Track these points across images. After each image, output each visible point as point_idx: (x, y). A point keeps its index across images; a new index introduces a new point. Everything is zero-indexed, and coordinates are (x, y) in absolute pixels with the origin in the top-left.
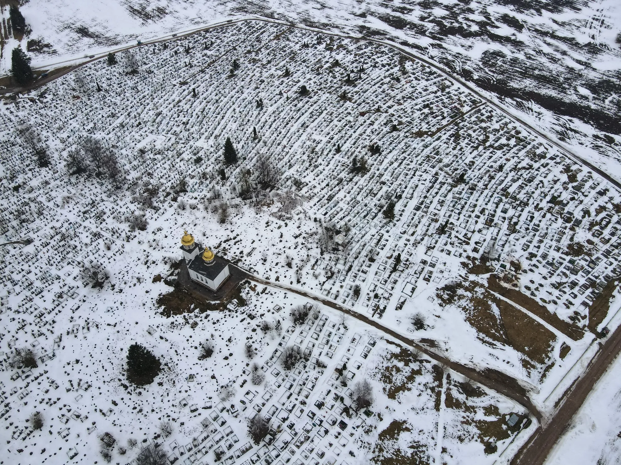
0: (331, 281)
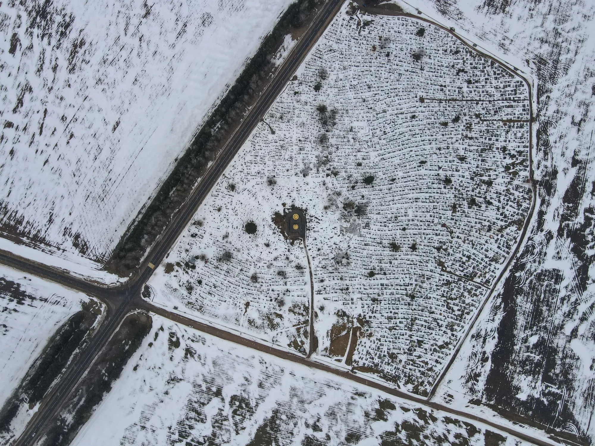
0: (322, 269)
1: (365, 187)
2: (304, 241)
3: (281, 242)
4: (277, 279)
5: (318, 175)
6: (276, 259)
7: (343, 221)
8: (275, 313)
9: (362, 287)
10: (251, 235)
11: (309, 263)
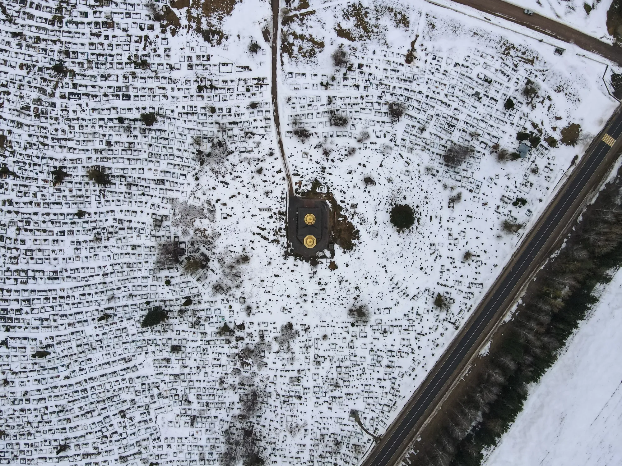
0: (254, 131)
1: (165, 301)
2: (291, 191)
3: (339, 188)
4: (348, 109)
5: (262, 327)
6: (351, 152)
7: (209, 232)
8: (352, 39)
9: (169, 93)
10: (403, 203)
11: (280, 143)
